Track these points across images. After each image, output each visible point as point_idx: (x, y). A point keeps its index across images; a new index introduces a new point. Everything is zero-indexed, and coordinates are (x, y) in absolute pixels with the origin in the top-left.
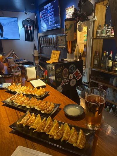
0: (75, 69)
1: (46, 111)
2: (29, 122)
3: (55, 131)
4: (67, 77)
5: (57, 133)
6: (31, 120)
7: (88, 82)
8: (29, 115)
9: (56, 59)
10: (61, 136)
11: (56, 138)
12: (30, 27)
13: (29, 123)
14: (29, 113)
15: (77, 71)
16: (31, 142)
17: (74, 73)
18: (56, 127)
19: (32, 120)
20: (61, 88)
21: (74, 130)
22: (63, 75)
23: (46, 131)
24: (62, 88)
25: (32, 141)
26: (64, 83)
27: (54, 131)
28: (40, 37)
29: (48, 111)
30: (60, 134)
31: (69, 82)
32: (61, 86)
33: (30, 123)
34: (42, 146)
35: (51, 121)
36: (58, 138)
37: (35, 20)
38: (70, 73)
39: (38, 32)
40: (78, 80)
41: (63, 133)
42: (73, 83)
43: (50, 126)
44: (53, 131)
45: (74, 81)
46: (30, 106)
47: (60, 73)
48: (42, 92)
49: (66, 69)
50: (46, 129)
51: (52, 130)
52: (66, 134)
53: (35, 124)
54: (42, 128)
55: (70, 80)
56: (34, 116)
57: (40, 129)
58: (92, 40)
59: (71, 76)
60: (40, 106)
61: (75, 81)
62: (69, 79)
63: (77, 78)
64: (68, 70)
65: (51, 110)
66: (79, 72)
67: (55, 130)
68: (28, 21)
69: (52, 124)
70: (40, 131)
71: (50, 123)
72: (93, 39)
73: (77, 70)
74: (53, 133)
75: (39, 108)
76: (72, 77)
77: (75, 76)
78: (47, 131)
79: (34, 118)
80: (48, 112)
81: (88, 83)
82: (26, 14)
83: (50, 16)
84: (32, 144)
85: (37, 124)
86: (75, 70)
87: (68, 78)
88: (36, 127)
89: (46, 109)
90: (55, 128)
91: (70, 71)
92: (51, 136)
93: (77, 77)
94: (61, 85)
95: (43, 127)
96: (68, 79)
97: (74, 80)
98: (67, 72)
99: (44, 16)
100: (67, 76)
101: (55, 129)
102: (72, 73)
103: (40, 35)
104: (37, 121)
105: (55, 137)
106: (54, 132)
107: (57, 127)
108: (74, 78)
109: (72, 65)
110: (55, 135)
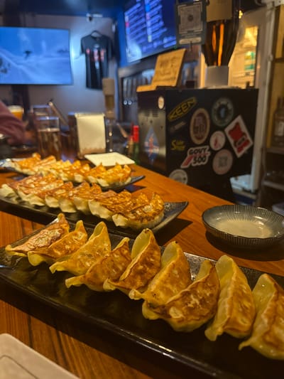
0: (230, 117)
1: (131, 216)
2: (58, 247)
3: (174, 289)
4: (204, 140)
5: (186, 295)
6: (65, 242)
7: (256, 188)
8: (64, 226)
9: (172, 75)
10: (206, 312)
11: (180, 321)
12: (99, 54)
13: (55, 251)
14: (63, 218)
15: (237, 124)
16: (53, 330)
17: (227, 130)
18: (176, 272)
19: (73, 243)
20: (182, 177)
21: (275, 290)
22: (192, 132)
23: (128, 285)
24: (186, 176)
25: (57, 329)
26: (192, 161)
27: (169, 286)
28: (122, 79)
29: (142, 219)
30: (203, 302)
31: (211, 158)
32: (185, 169)
33: (59, 253)
34: (105, 356)
35: (152, 248)
36: (194, 322)
37: (112, 36)
38: (214, 128)
39: (119, 66)
40: (239, 155)
41: (218, 298)
42: (221, 165)
43: (151, 265)
44: (162, 288)
45: (226, 159)
46: (74, 206)
47: (182, 124)
48: (121, 175)
49: (202, 110)
50: (132, 279)
51: (156, 282)
52: (236, 304)
53: (83, 254)
54: (109, 272)
55: (214, 153)
56: (81, 230)
57: (102, 277)
58: (269, 63)
59: (218, 139)
60: (112, 202)
61: (230, 159)
62: (210, 149)
63: (235, 150)
64: (207, 117)
65: (151, 215)
66: (244, 129)
67: (172, 283)
68: (95, 38)
69: (158, 258)
70: (102, 284)
71: (150, 254)
72: (275, 61)
73: (239, 119)
74: (162, 296)
75: (106, 207)
76: (222, 142)
77: (232, 141)
78: (133, 284)
79: (82, 235)
80: (142, 222)
81: (256, 192)
82: (91, 19)
83: (152, 17)
84: (56, 342)
85: (90, 256)
86: (233, 120)
87: (207, 142)
88: (82, 265)
89: (133, 212)
90: (170, 274)
91: (215, 118)
92: (152, 306)
93: (235, 145)
94: (182, 167)
95: (117, 270)
96: (207, 147)
97: (226, 154)
98: (205, 122)
99: (136, 21)
100: (205, 137)
101: (171, 279)
102: (222, 129)
103: (124, 72)
104: (91, 246)
105: (176, 315)
106: (169, 293)
107: (180, 272)
108: (227, 146)
109: (224, 102)
110: (173, 304)
